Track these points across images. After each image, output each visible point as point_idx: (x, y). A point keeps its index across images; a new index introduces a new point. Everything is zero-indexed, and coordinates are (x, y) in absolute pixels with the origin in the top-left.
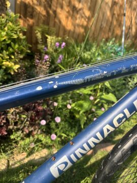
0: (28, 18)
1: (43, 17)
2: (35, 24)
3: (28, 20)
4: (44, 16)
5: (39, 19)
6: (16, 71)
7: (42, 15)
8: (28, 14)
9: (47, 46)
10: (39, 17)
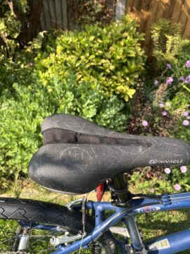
0: (142, 11)
1: (164, 7)
2: (151, 18)
3: (142, 13)
4: (166, 4)
5: (157, 10)
6: (131, 97)
7: (163, 3)
8: (144, 4)
9: (164, 51)
10: (158, 7)
